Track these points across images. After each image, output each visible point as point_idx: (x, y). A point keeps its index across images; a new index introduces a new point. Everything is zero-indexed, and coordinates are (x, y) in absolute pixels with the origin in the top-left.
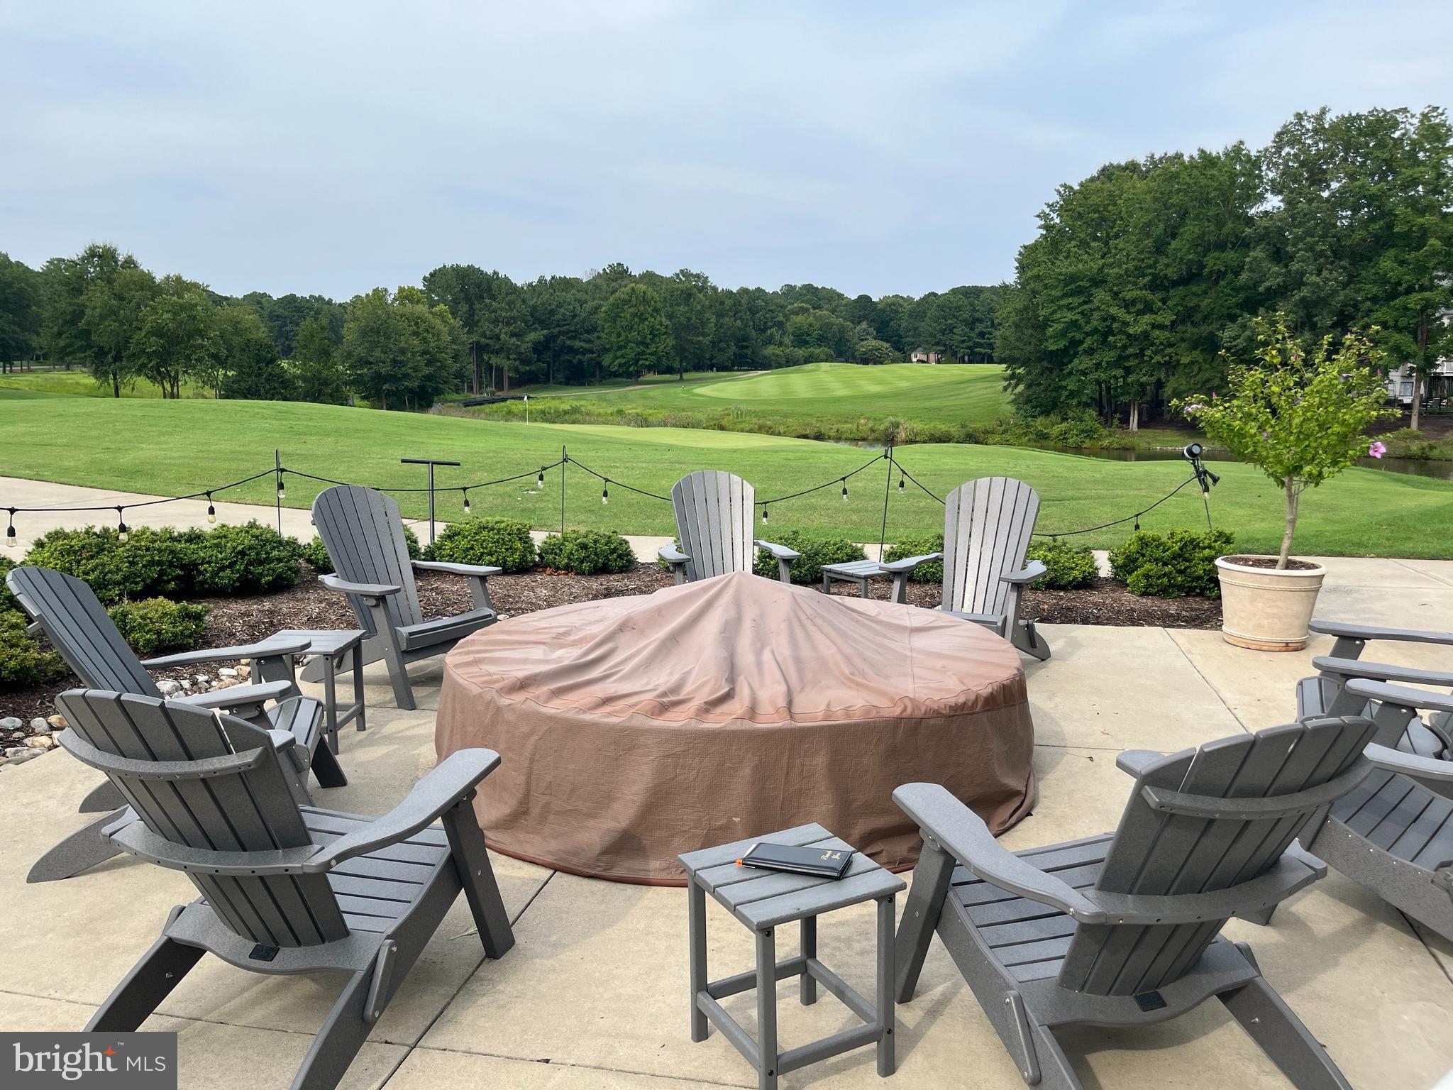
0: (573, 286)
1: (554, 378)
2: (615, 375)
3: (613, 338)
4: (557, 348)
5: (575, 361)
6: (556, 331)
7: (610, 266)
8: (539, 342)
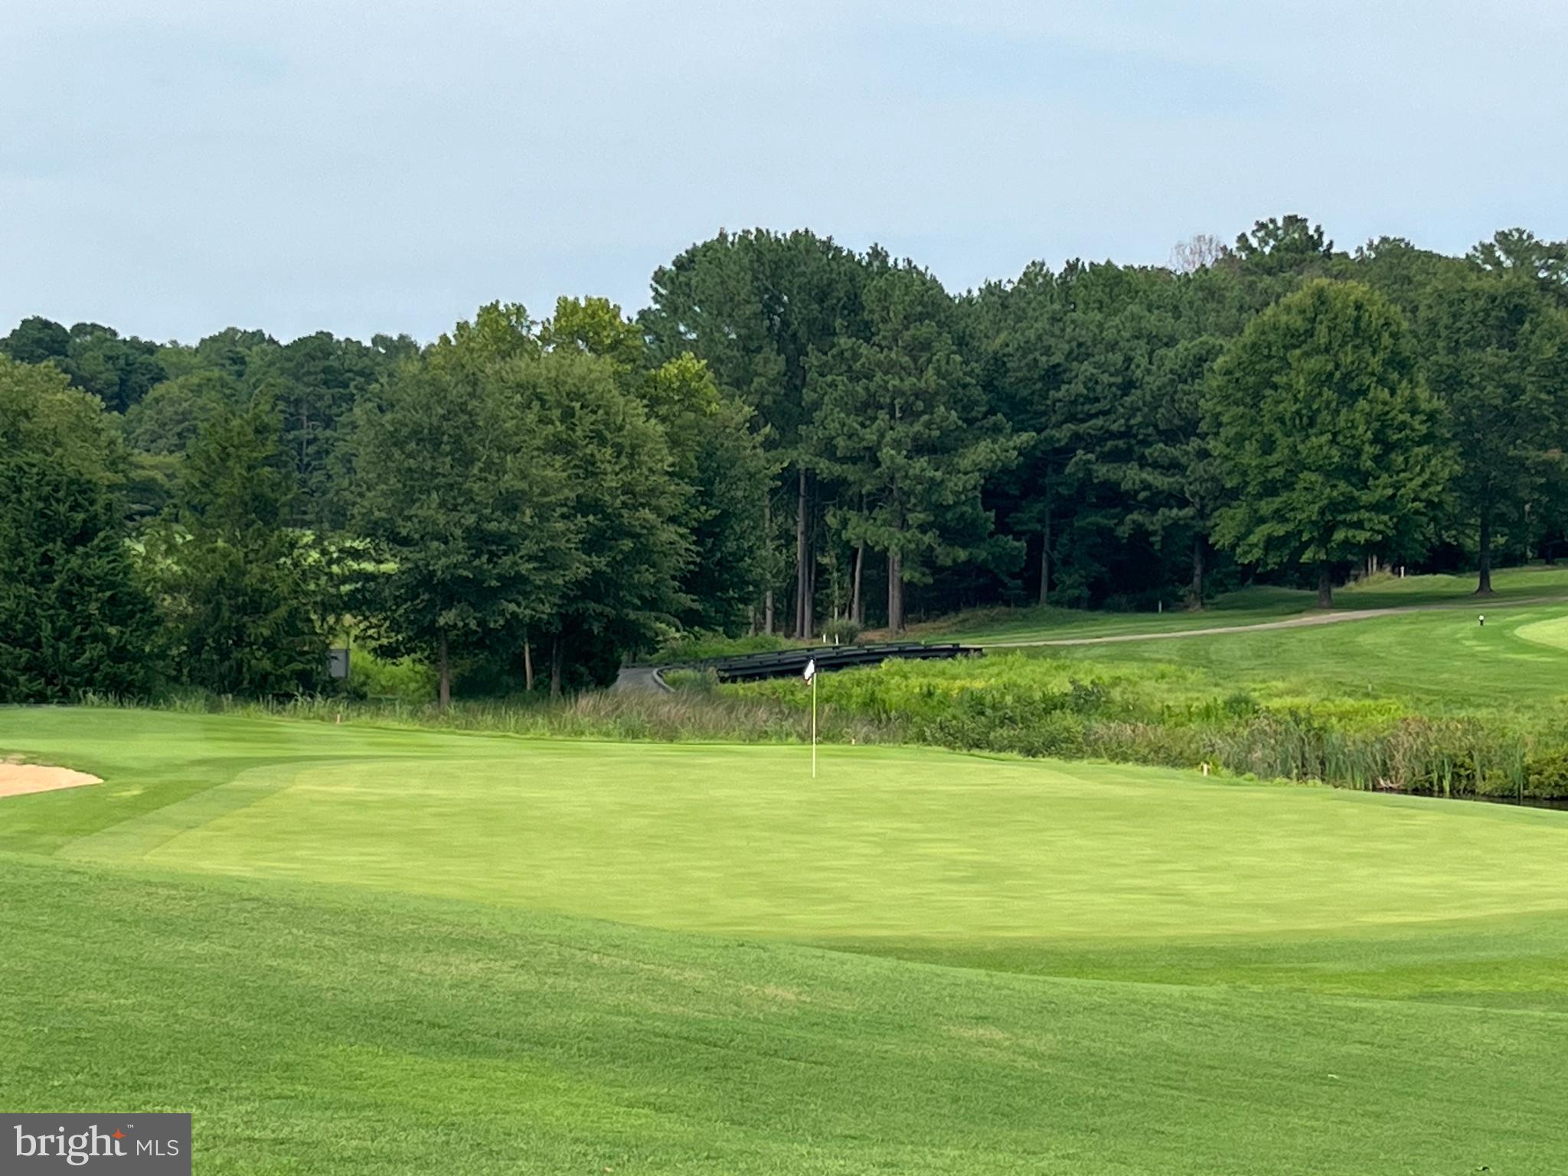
0: (1133, 293)
1: (1052, 586)
2: (1254, 575)
3: (1249, 455)
4: (1063, 491)
5: (1124, 531)
6: (1062, 434)
7: (1262, 226)
8: (1005, 470)
